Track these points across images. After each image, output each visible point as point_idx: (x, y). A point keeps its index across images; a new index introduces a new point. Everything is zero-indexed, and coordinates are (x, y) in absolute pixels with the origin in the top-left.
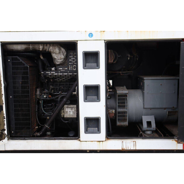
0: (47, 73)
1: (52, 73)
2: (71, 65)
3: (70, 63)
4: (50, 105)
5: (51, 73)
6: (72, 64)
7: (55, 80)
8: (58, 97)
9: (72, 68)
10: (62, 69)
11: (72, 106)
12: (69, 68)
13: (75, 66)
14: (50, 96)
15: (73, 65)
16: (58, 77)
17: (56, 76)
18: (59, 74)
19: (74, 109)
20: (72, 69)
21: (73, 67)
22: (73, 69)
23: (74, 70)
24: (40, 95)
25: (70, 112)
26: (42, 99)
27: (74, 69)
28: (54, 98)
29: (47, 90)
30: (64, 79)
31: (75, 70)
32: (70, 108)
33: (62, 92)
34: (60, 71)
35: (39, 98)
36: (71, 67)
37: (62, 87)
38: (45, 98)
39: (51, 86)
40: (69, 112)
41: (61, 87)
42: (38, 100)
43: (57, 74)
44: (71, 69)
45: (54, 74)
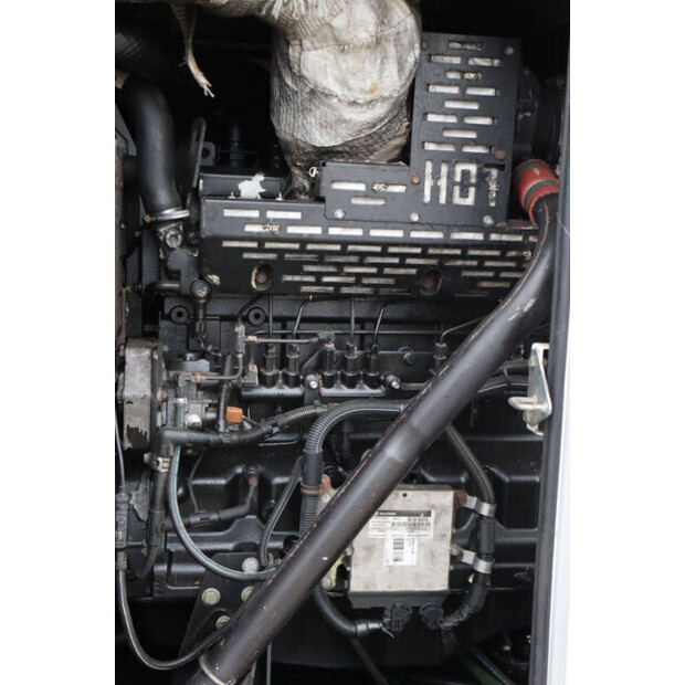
0: (228, 213)
1: (276, 221)
2: (438, 159)
3: (430, 147)
4: (223, 482)
5: (263, 221)
6: (450, 149)
7: (289, 278)
8: (314, 418)
9: (443, 183)
10: (361, 187)
11: (416, 498)
12: (421, 183)
13: (473, 168)
14: (235, 412)
15: (451, 160)
16: (321, 257)
17: (302, 250)
18: (334, 231)
19: (431, 519)
20: (443, 199)
21: (451, 175)
22: (450, 194)
23: (457, 200)
24: (155, 408)
25: (399, 545)
26: (177, 443)
27: (464, 194)
28: (265, 428)
29: (204, 364)
30: (359, 276)
31: (470, 201)
32: (399, 514)
33: (328, 383)
34: (348, 208)
35: (144, 427)
36: (436, 176)
37: (328, 341)
38: (193, 428)
39: (240, 329)
40: (389, 545)
41: (322, 342)
42: (128, 445)
43: (317, 231)
44: (435, 190)
45: (292, 230)
